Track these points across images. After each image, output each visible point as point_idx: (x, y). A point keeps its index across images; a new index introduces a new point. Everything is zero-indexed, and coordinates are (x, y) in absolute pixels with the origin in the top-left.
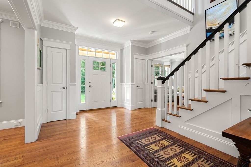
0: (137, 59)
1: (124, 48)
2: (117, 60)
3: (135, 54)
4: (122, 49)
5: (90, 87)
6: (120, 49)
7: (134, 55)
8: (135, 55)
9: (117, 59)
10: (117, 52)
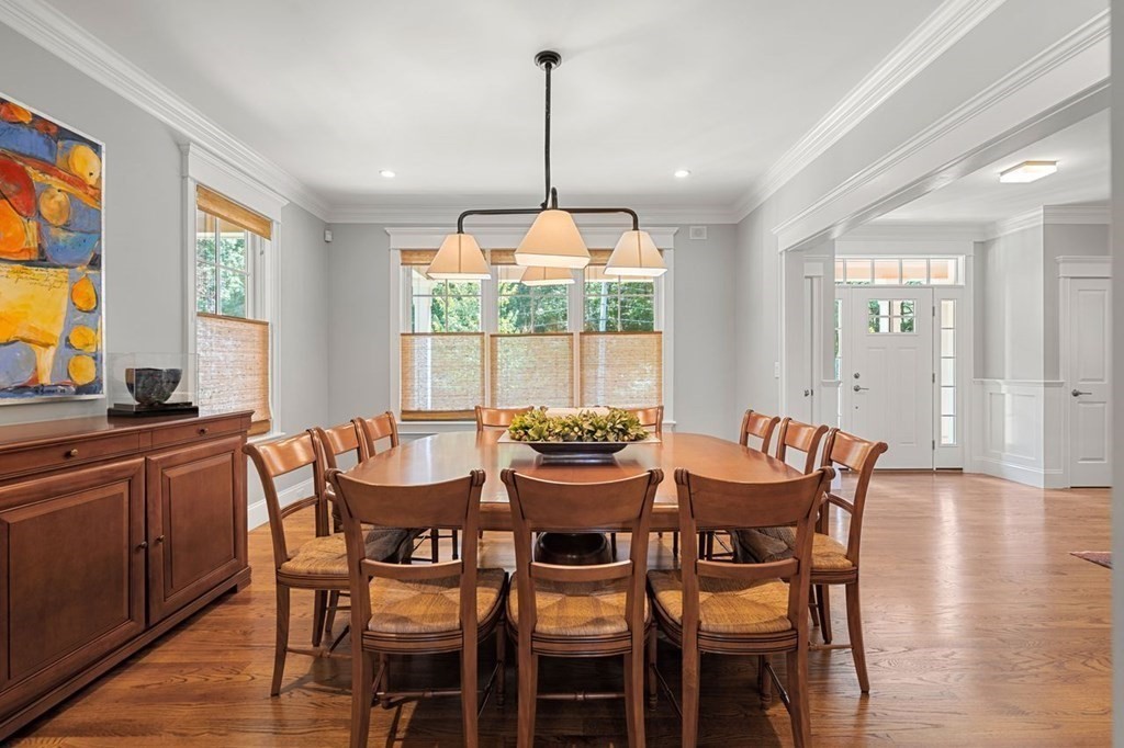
0: (1072, 278)
1: (999, 238)
2: (961, 287)
3: (1064, 262)
4: (983, 243)
5: (857, 390)
6: (975, 243)
7: (1058, 264)
8: (1061, 265)
9: (961, 283)
10: (961, 259)
